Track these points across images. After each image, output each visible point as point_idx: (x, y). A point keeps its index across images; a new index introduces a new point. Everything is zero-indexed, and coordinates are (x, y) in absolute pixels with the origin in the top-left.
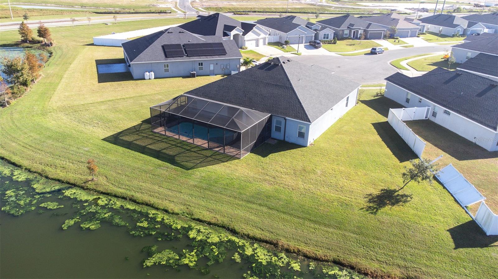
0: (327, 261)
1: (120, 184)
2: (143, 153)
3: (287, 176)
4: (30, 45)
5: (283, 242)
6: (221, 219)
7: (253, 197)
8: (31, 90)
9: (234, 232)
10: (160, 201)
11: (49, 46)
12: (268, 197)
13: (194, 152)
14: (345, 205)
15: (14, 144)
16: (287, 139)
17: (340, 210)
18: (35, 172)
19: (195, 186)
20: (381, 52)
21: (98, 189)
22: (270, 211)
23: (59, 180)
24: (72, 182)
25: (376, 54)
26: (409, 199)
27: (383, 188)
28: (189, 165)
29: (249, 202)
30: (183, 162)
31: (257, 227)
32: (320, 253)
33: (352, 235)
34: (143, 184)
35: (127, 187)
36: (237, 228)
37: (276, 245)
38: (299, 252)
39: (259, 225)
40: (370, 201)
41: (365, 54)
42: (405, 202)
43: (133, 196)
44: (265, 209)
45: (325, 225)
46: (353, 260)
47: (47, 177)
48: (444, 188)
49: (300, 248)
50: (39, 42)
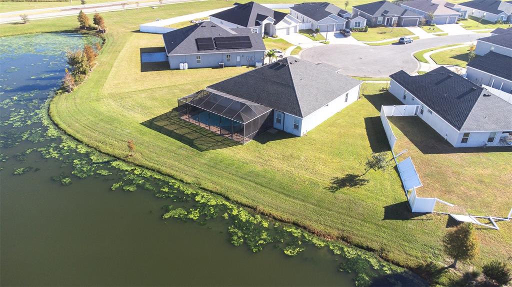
0: (289, 223)
1: (151, 160)
2: (170, 136)
3: (276, 160)
4: (87, 32)
5: (261, 208)
6: (219, 189)
7: (246, 174)
8: (89, 77)
9: (227, 199)
10: (178, 174)
11: (102, 33)
12: (258, 175)
13: (209, 137)
14: (314, 184)
15: (77, 124)
16: (285, 130)
17: (309, 188)
18: (92, 147)
19: (205, 164)
20: (410, 42)
21: (135, 162)
22: (256, 186)
23: (108, 154)
24: (117, 156)
25: (404, 44)
26: (366, 182)
27: (348, 173)
28: (204, 147)
29: (242, 178)
30: (199, 145)
31: (244, 196)
32: (285, 217)
33: (311, 206)
34: (168, 161)
35: (156, 162)
36: (230, 196)
37: (255, 209)
38: (270, 215)
39: (247, 195)
40: (334, 183)
41: (392, 44)
42: (363, 184)
43: (159, 169)
44: (253, 184)
45: (294, 198)
46: (307, 223)
47: (100, 151)
48: (399, 176)
49: (272, 212)
50: (94, 29)
